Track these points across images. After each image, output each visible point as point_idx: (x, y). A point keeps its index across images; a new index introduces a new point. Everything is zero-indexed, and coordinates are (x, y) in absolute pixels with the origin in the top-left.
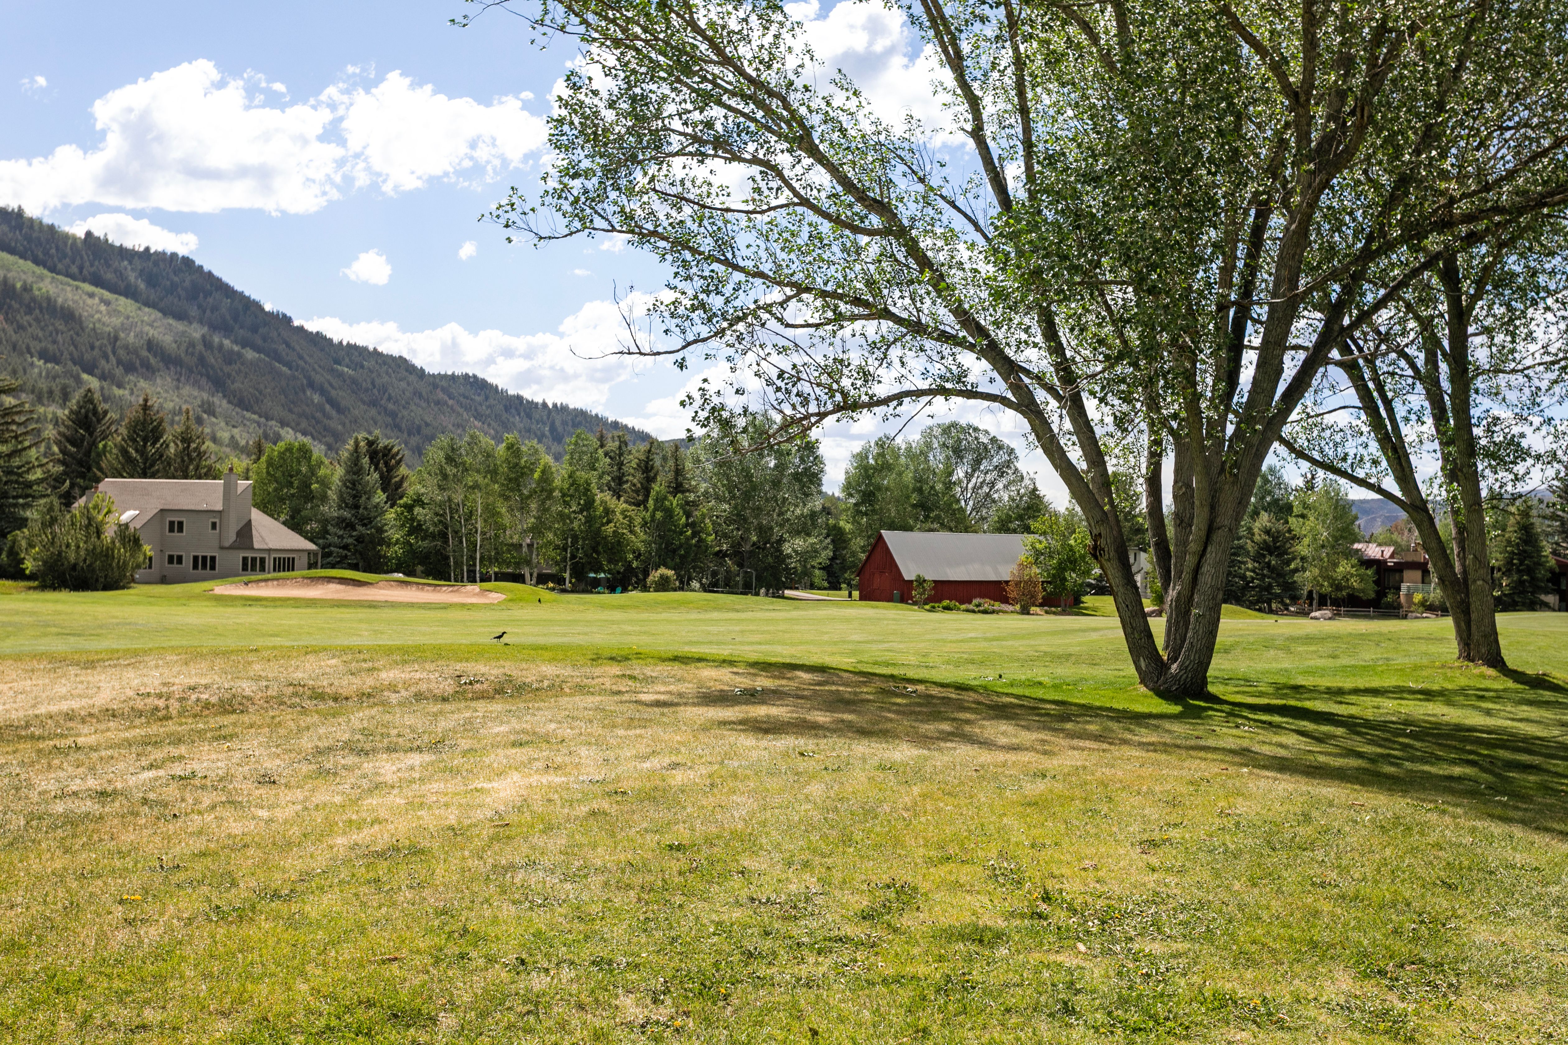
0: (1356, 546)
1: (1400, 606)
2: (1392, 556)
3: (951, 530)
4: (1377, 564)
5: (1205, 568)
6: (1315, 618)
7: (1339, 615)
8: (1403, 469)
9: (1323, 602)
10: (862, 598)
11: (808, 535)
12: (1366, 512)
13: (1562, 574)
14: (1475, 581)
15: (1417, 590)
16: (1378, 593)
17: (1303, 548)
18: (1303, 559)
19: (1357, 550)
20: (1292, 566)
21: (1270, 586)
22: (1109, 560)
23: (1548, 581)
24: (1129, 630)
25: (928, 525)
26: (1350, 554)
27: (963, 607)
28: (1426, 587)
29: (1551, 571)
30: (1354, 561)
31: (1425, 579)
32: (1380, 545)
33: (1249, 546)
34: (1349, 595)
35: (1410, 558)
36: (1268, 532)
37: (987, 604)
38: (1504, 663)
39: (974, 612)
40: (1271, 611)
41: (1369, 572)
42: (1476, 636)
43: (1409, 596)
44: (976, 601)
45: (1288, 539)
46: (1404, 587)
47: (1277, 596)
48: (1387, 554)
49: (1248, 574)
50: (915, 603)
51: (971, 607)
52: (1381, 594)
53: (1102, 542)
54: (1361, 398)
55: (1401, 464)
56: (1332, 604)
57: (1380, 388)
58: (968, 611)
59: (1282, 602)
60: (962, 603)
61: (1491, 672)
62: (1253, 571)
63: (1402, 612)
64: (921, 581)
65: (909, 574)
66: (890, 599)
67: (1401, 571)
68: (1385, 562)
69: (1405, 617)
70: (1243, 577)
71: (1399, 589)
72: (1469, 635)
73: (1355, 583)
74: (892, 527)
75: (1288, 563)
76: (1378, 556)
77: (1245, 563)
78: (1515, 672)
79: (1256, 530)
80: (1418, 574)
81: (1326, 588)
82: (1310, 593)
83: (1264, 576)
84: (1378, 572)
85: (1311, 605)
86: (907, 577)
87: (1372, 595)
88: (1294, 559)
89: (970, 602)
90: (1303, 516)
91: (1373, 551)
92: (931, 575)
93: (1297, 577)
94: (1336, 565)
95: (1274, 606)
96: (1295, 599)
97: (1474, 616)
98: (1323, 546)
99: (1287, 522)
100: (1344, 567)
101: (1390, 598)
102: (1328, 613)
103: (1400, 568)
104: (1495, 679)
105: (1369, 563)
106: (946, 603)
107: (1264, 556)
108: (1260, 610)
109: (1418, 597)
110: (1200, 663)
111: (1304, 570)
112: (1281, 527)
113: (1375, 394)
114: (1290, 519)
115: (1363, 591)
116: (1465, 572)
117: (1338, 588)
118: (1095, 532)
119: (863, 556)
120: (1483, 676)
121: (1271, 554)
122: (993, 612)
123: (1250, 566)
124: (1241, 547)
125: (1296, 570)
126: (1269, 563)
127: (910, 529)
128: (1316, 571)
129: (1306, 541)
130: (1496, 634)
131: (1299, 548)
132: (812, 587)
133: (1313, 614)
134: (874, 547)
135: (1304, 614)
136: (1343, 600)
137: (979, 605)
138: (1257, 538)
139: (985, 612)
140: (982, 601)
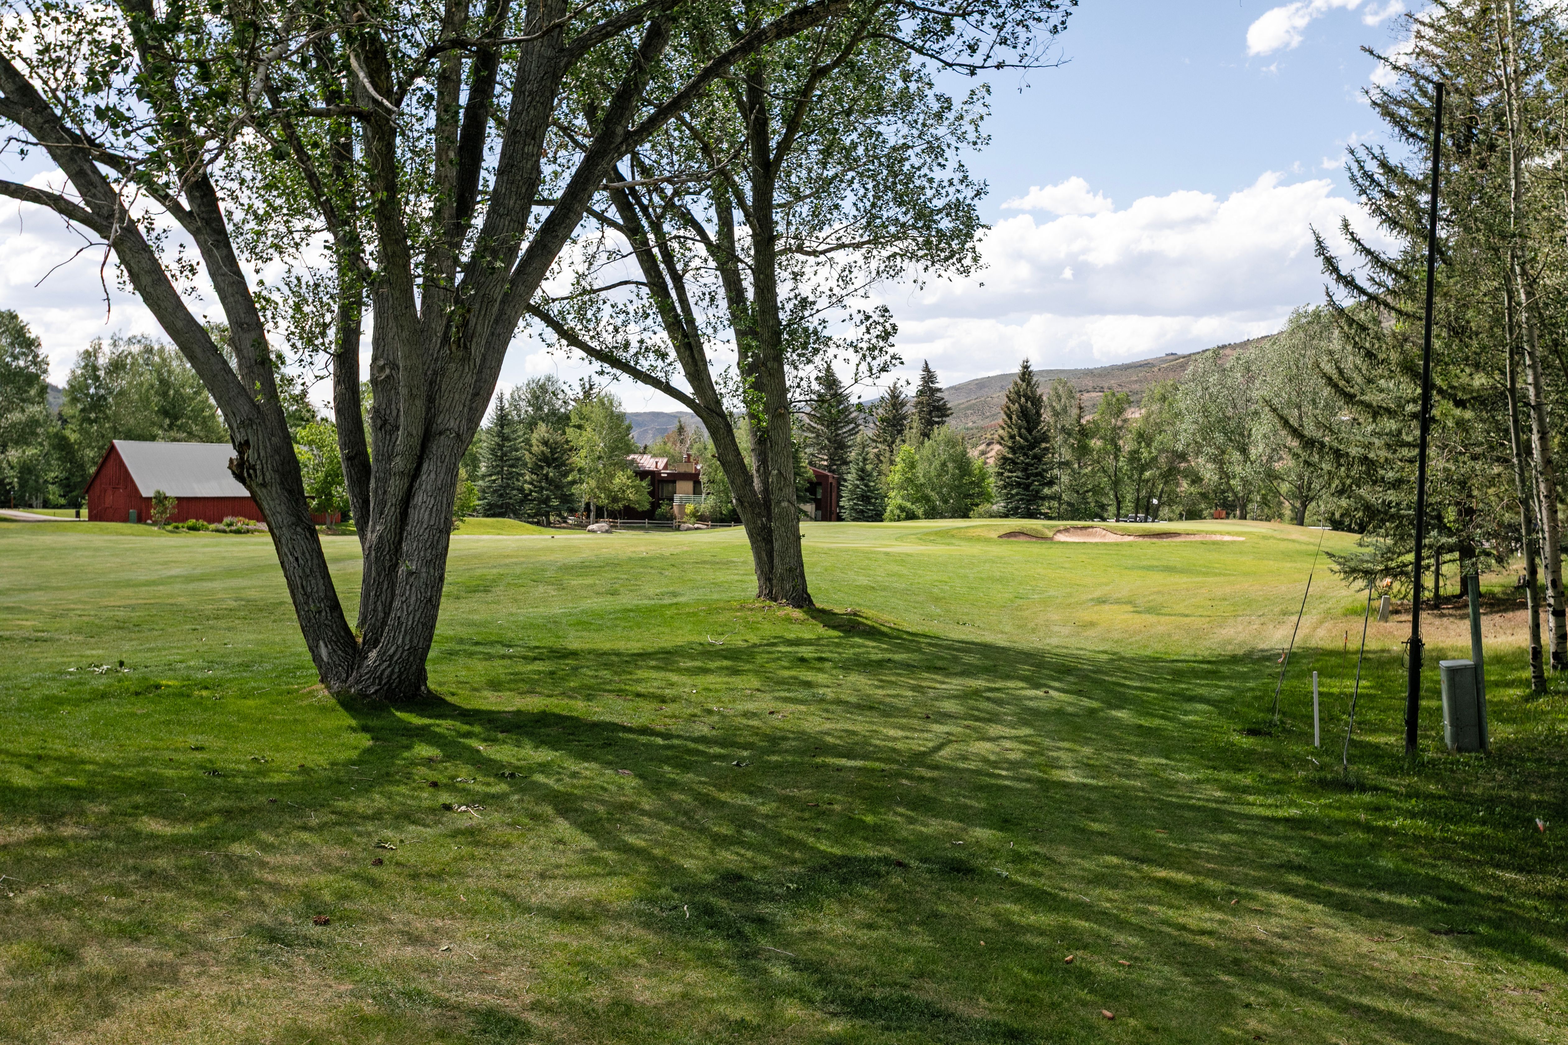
0: (631, 457)
1: (672, 518)
2: (665, 467)
3: (201, 440)
4: (652, 476)
5: (419, 498)
6: (593, 531)
7: (615, 527)
8: (695, 362)
9: (600, 514)
10: (92, 518)
11: (28, 444)
12: (640, 425)
13: (819, 484)
14: (779, 502)
15: (688, 501)
16: (652, 504)
17: (579, 460)
18: (580, 470)
19: (633, 461)
20: (570, 478)
21: (548, 498)
22: (264, 485)
23: (807, 490)
24: (301, 598)
25: (172, 434)
26: (624, 466)
27: (213, 526)
28: (697, 497)
29: (810, 481)
30: (629, 472)
31: (697, 491)
32: (654, 456)
33: (527, 457)
34: (625, 507)
35: (683, 469)
36: (546, 443)
37: (240, 523)
38: (811, 602)
39: (224, 532)
40: (549, 524)
41: (644, 484)
42: (779, 569)
43: (682, 507)
44: (227, 520)
45: (565, 451)
46: (677, 497)
47: (555, 508)
48: (661, 466)
49: (527, 486)
50: (155, 523)
51: (221, 526)
52: (655, 505)
53: (251, 455)
54: (646, 272)
55: (693, 357)
56: (609, 516)
57: (668, 257)
58: (217, 531)
59: (560, 515)
60: (210, 521)
61: (798, 614)
62: (531, 483)
63: (675, 523)
64: (161, 499)
65: (146, 492)
66: (125, 519)
67: (674, 482)
68: (659, 473)
69: (678, 529)
70: (521, 490)
71: (672, 500)
72: (772, 567)
73: (631, 495)
74: (130, 436)
75: (566, 475)
76: (653, 468)
77: (522, 475)
78: (823, 611)
79: (534, 442)
80: (689, 485)
81: (603, 500)
82: (588, 505)
83: (542, 488)
84: (652, 483)
85: (588, 517)
86: (144, 495)
87: (647, 506)
88: (572, 470)
89: (221, 521)
90: (579, 427)
91: (648, 462)
92: (174, 490)
93: (575, 490)
94: (612, 476)
95: (552, 519)
96: (572, 511)
97: (776, 545)
98: (600, 458)
99: (564, 433)
100: (621, 479)
101: (664, 508)
102: (603, 525)
103: (673, 479)
104: (803, 622)
105: (643, 474)
106: (191, 522)
107: (542, 468)
108: (538, 523)
109: (689, 508)
110: (413, 650)
111: (581, 482)
112: (559, 438)
113: (662, 266)
114: (567, 430)
115: (638, 502)
116: (766, 490)
117: (615, 500)
118: (239, 438)
119: (92, 470)
120: (789, 620)
121: (549, 466)
122: (248, 532)
123: (527, 478)
124: (518, 459)
125: (574, 482)
126: (546, 475)
127: (153, 438)
128: (593, 483)
129: (583, 453)
130: (801, 565)
131: (575, 459)
132: (46, 505)
133: (590, 527)
134: (106, 459)
135: (581, 526)
136: (620, 512)
137: (229, 525)
138: (535, 449)
139: (238, 532)
140: (235, 520)
